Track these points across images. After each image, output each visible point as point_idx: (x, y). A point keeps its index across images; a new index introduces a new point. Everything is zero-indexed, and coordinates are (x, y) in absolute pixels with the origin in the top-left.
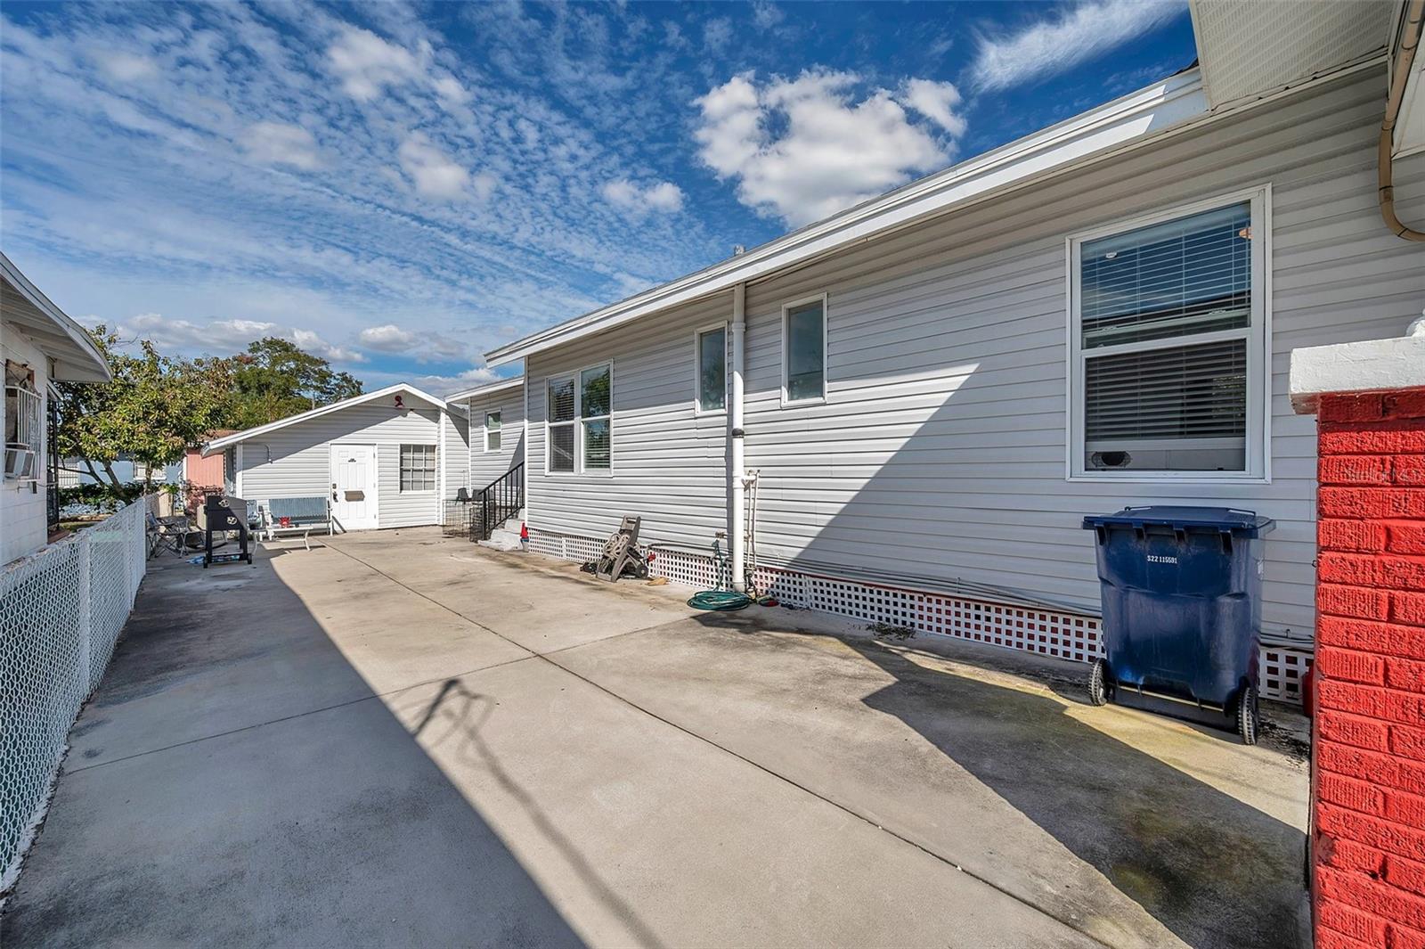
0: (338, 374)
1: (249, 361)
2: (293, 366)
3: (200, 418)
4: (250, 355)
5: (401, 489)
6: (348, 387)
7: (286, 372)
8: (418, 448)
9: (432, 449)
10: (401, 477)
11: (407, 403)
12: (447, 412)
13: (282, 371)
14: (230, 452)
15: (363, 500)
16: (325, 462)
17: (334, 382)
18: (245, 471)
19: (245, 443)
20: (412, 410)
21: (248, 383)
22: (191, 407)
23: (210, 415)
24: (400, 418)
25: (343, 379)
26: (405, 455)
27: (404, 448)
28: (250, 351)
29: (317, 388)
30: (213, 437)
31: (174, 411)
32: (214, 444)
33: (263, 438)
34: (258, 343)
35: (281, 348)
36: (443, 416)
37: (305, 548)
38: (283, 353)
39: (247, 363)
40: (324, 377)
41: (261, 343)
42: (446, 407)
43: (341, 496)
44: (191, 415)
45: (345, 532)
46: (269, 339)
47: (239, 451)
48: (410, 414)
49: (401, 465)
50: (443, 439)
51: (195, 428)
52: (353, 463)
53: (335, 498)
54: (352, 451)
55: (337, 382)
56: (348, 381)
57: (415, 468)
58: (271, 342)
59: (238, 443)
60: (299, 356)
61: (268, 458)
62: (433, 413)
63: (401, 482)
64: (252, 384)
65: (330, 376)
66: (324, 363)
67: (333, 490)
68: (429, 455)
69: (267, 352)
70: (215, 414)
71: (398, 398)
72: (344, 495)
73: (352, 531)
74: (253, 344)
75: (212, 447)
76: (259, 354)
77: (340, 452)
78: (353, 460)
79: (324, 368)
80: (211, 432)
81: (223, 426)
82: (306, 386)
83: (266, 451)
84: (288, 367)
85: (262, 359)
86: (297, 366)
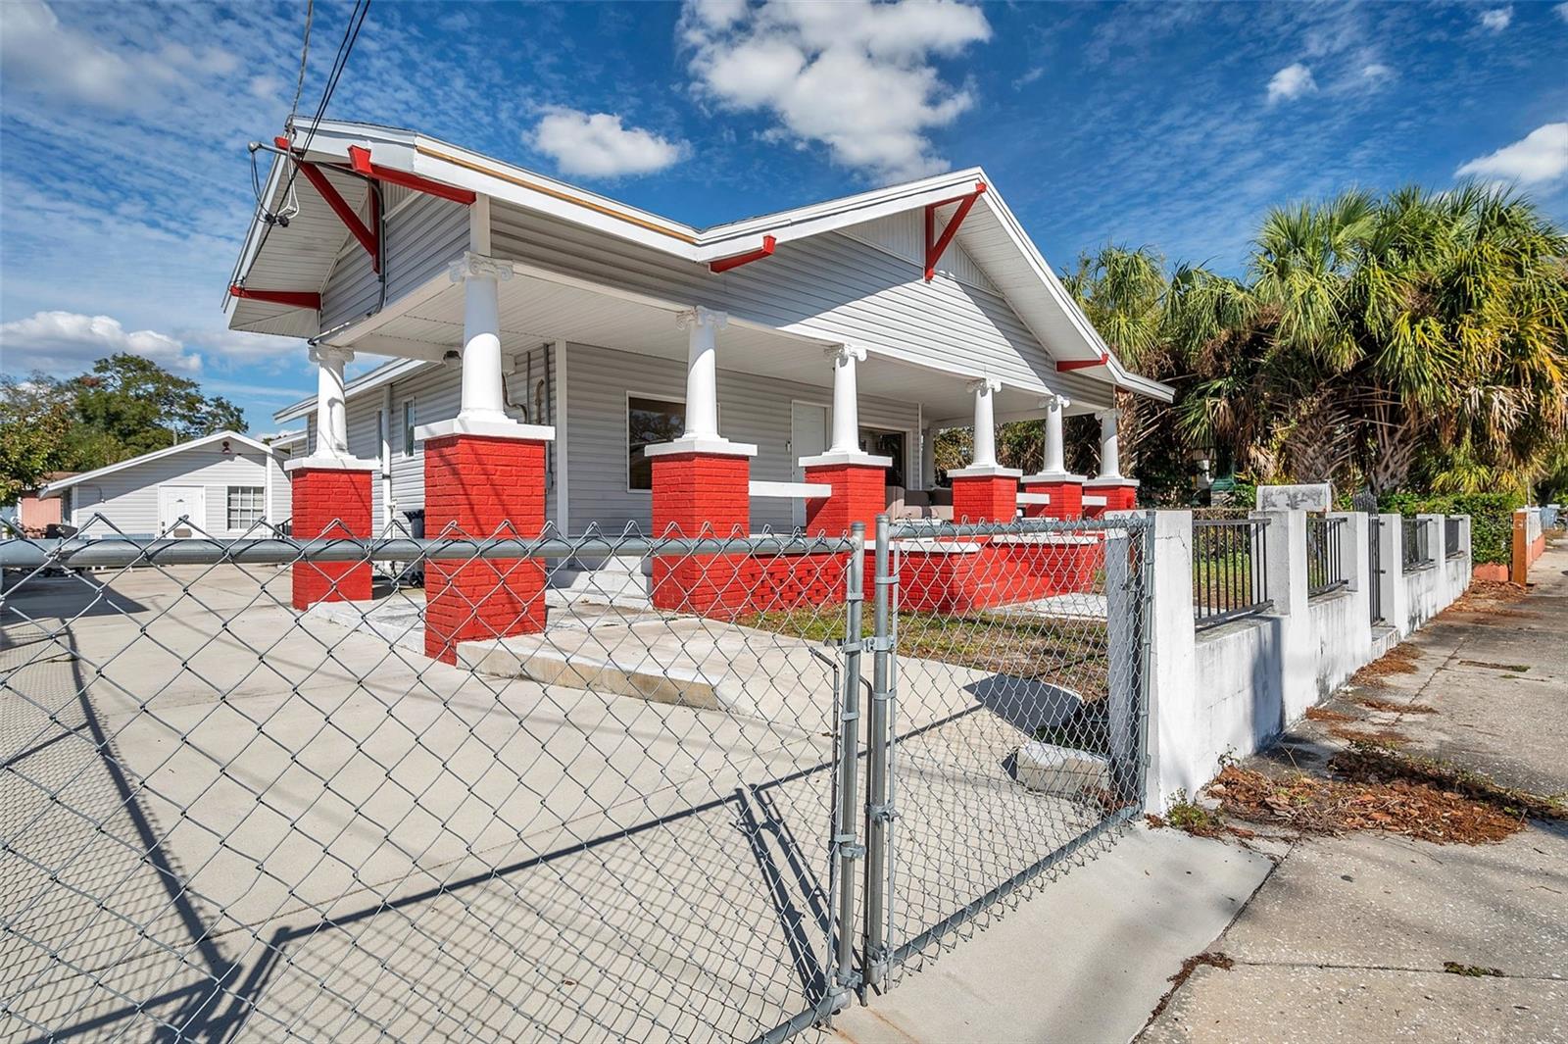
0: (212, 400)
1: (95, 383)
2: (152, 390)
3: (38, 462)
4: (95, 375)
5: (229, 527)
6: (224, 416)
7: (143, 397)
8: (245, 490)
9: (259, 490)
10: (229, 516)
11: (233, 448)
12: (273, 456)
13: (137, 396)
14: (66, 495)
16: (154, 502)
17: (205, 409)
18: (79, 509)
19: (80, 485)
20: (239, 455)
21: (94, 412)
22: (29, 451)
23: (47, 459)
24: (227, 461)
25: (217, 406)
26: (233, 496)
27: (232, 490)
28: (96, 370)
29: (183, 417)
30: (51, 480)
31: (15, 457)
32: (52, 486)
33: (95, 481)
34: (106, 361)
35: (136, 366)
36: (269, 459)
38: (139, 374)
39: (92, 386)
40: (192, 403)
41: (111, 361)
42: (271, 452)
43: (170, 533)
44: (29, 459)
46: (120, 356)
47: (75, 492)
48: (237, 458)
49: (229, 505)
50: (270, 481)
51: (32, 471)
52: (182, 503)
53: (164, 535)
54: (181, 493)
55: (209, 409)
56: (225, 407)
57: (243, 508)
58: (123, 360)
59: (74, 485)
60: (160, 377)
61: (102, 498)
62: (260, 458)
63: (229, 521)
64: (98, 413)
65: (201, 401)
66: (193, 385)
67: (163, 528)
68: (258, 496)
69: (118, 372)
70: (52, 458)
71: (226, 444)
72: (173, 532)
74: (100, 362)
75: (51, 489)
76: (108, 374)
77: (169, 493)
78: (181, 501)
79: (192, 391)
80: (48, 475)
81: (61, 469)
82: (169, 414)
83: (97, 492)
84: (145, 391)
85: (111, 381)
86: (157, 389)
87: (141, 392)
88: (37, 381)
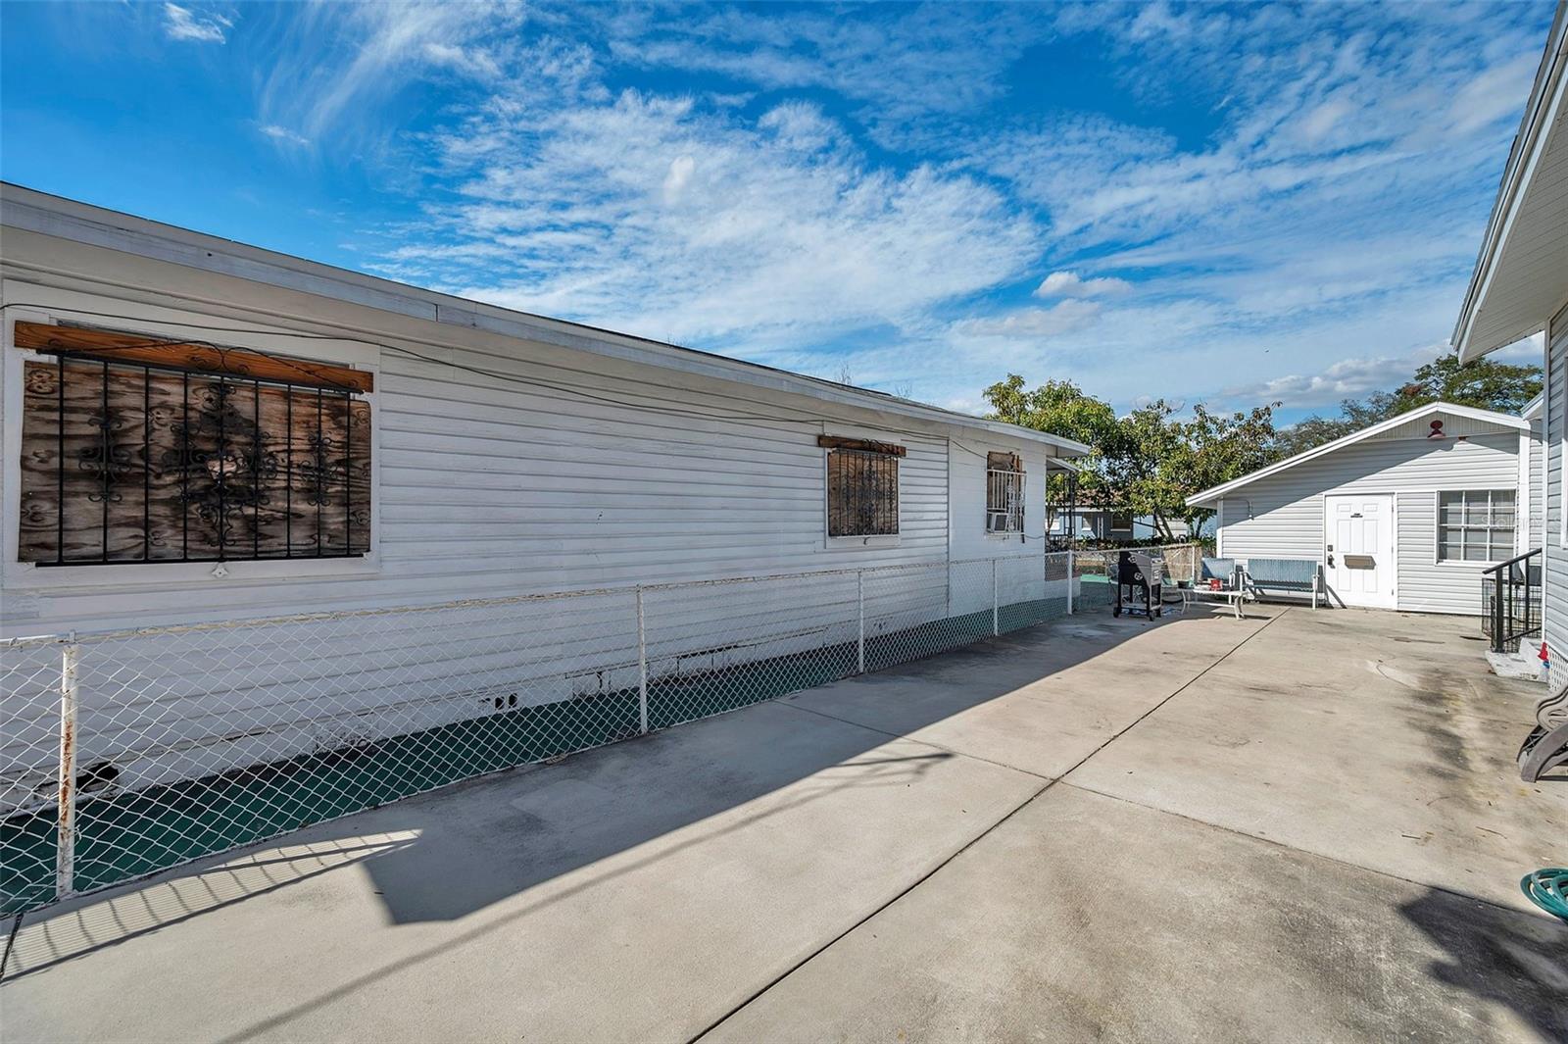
1: (1417, 391)
4: (1417, 383)
5: (1440, 557)
8: (1477, 496)
9: (1509, 496)
10: (1442, 540)
11: (1451, 430)
15: (1373, 568)
16: (1319, 516)
18: (1225, 528)
19: (1225, 498)
20: (1461, 438)
24: (1439, 453)
26: (1451, 507)
27: (1446, 497)
28: (1417, 378)
33: (1242, 492)
34: (1428, 366)
35: (1462, 365)
36: (1524, 442)
37: (1234, 616)
39: (1414, 394)
41: (1434, 366)
42: (1529, 427)
43: (1339, 561)
45: (1344, 607)
46: (1445, 358)
47: (1220, 507)
48: (1460, 445)
49: (1442, 522)
50: (1526, 478)
52: (1359, 519)
53: (1330, 563)
54: (1357, 504)
57: (1471, 526)
58: (1446, 362)
59: (1217, 498)
60: (1491, 371)
61: (1250, 513)
62: (1502, 439)
63: (1442, 547)
67: (1328, 553)
71: (1436, 424)
72: (1344, 561)
73: (1354, 608)
74: (1422, 369)
76: (1430, 379)
77: (1338, 505)
78: (1357, 515)
83: (1246, 506)
84: (1471, 388)
85: (1433, 385)
86: (1486, 383)
87: (1466, 391)
88: (1377, 401)
